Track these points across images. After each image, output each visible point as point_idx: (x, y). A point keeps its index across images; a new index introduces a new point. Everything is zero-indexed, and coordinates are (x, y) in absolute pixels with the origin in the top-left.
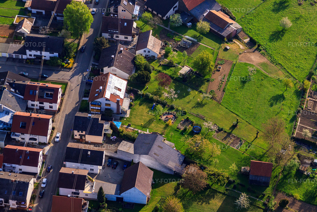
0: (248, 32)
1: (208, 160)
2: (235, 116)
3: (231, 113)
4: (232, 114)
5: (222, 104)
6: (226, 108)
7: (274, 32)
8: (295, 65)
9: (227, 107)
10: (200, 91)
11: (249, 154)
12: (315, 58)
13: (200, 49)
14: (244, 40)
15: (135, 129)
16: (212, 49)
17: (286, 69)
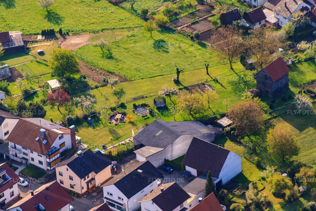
0: (28, 33)
1: (214, 112)
2: (161, 77)
3: (153, 78)
4: (155, 78)
5: (132, 79)
6: (143, 79)
7: (45, 18)
8: (116, 21)
9: (141, 78)
10: (95, 87)
11: (229, 85)
12: (118, 7)
13: (22, 69)
14: (38, 39)
15: (116, 145)
16: (32, 62)
17: (116, 27)
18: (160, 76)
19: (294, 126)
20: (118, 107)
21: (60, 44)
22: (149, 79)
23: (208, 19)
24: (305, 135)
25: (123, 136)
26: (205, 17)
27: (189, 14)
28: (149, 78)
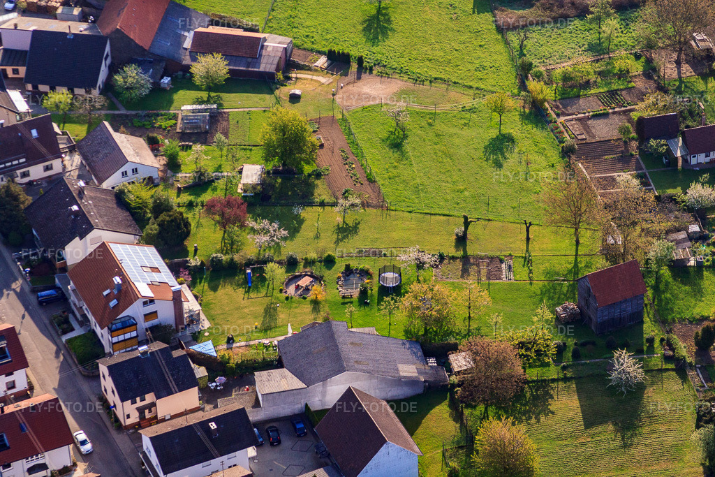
0: (309, 45)
1: (469, 330)
2: (442, 218)
3: (428, 217)
4: (433, 217)
5: (392, 208)
6: (410, 212)
7: (365, 22)
8: (471, 67)
9: (409, 209)
10: (320, 203)
11: (543, 279)
12: (500, 37)
13: (238, 122)
14: (315, 64)
15: (252, 343)
16: (265, 111)
17: (460, 82)
18: (444, 215)
19: (583, 412)
20: (320, 262)
21: (342, 88)
22: (422, 216)
23: (631, 114)
24: (589, 439)
25: (280, 327)
26: (629, 108)
27: (608, 92)
28: (423, 213)
